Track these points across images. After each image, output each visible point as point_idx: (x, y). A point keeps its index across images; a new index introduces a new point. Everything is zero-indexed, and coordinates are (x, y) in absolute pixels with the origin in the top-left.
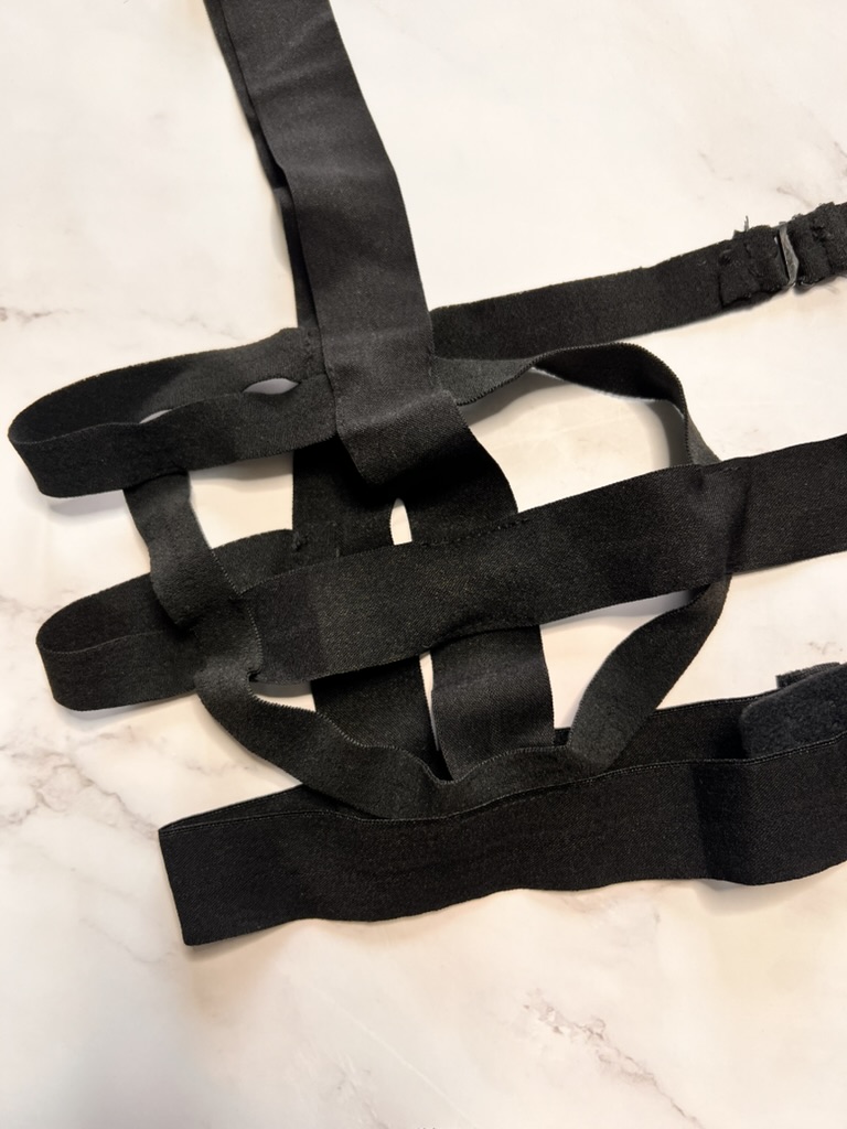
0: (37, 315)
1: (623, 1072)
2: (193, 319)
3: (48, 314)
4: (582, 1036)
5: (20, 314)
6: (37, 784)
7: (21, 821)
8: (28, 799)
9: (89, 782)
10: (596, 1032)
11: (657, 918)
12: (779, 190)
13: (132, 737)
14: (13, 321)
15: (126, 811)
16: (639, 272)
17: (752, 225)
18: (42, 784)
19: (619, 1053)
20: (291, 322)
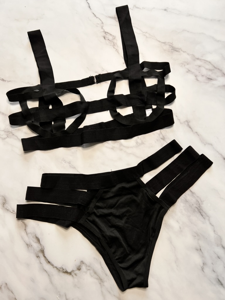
0: (9, 81)
1: (72, 167)
2: (28, 83)
3: (11, 81)
4: (68, 163)
5: (7, 81)
6: (7, 135)
7: (5, 139)
8: (6, 136)
9: (14, 135)
10: (69, 163)
11: (77, 151)
12: (96, 72)
13: (19, 130)
14: (6, 82)
15: (18, 138)
16: (79, 80)
17: (91, 76)
18: (8, 135)
19: (72, 165)
20: (40, 84)
